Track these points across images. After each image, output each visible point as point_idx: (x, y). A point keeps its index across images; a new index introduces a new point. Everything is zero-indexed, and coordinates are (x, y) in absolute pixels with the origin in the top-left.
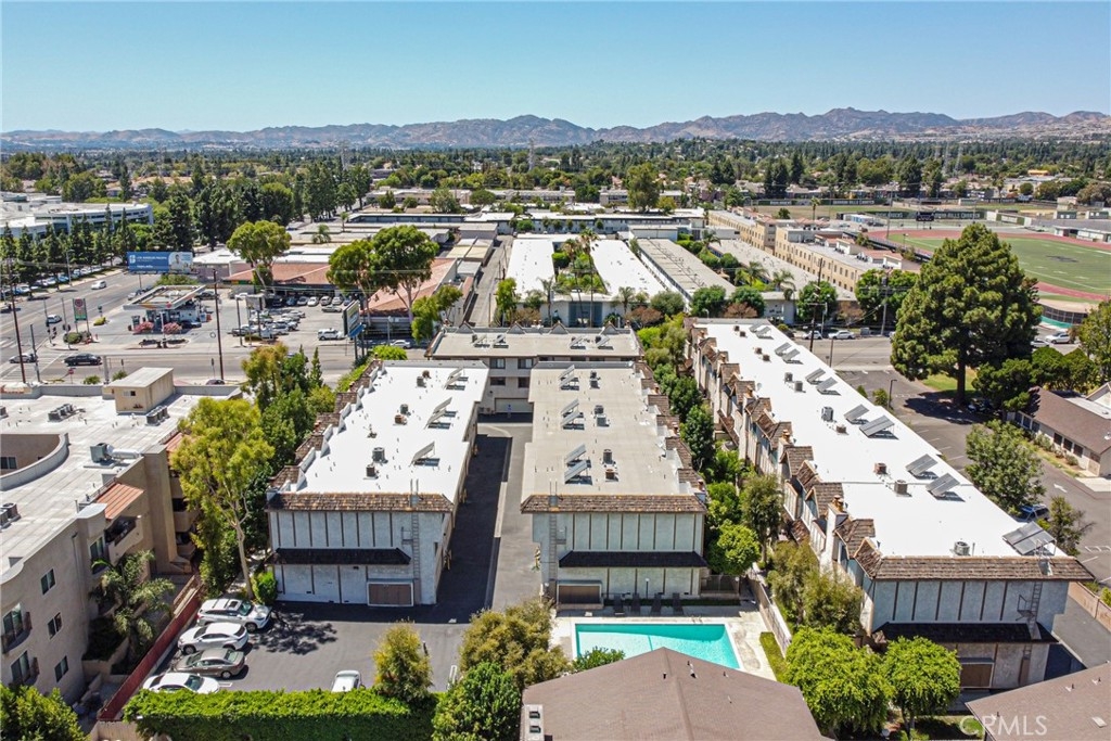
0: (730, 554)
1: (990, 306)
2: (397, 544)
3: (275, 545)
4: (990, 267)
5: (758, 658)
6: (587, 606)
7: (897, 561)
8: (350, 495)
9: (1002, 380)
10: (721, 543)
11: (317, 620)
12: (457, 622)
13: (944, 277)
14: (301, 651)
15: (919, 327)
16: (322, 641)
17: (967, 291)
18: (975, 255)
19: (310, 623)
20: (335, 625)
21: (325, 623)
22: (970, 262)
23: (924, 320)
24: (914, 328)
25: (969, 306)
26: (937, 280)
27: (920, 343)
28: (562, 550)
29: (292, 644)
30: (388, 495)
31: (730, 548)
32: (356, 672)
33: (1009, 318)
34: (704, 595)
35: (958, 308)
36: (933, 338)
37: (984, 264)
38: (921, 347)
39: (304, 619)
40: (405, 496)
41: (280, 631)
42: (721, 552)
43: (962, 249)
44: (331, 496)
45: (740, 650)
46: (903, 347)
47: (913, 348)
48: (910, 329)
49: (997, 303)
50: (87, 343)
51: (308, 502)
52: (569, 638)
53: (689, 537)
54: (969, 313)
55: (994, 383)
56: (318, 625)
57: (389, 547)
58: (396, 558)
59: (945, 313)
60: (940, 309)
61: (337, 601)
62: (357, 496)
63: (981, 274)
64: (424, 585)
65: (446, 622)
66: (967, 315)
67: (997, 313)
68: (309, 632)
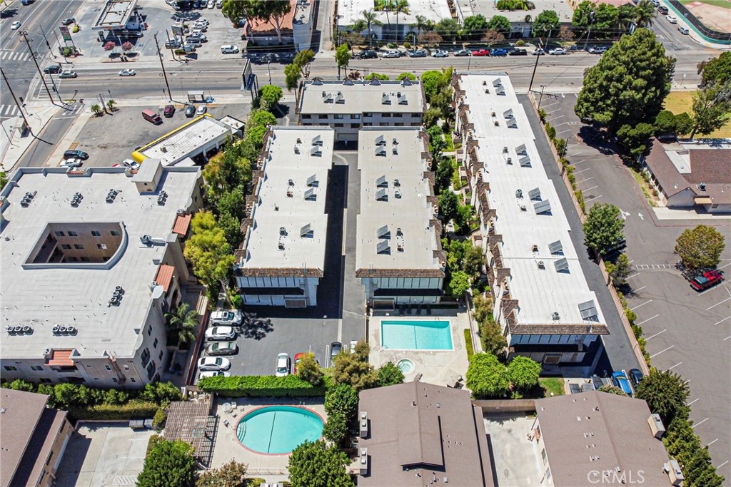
0: (455, 291)
1: (637, 89)
2: (297, 286)
3: (240, 286)
4: (644, 64)
5: (462, 343)
6: (387, 310)
7: (524, 327)
8: (274, 269)
9: (632, 138)
10: (451, 285)
11: (264, 317)
12: (328, 318)
13: (615, 67)
14: (258, 338)
15: (593, 95)
16: (267, 331)
17: (627, 78)
18: (636, 54)
19: (260, 319)
20: (273, 320)
21: (267, 319)
22: (632, 59)
23: (597, 92)
24: (590, 96)
25: (625, 88)
26: (610, 68)
27: (592, 105)
28: (375, 289)
29: (254, 333)
30: (292, 269)
31: (455, 288)
32: (286, 354)
33: (648, 96)
34: (442, 303)
35: (618, 88)
36: (601, 103)
37: (641, 61)
38: (592, 108)
39: (258, 317)
40: (300, 269)
41: (248, 325)
42: (451, 289)
43: (630, 48)
44: (265, 269)
45: (454, 337)
46: (582, 105)
47: (587, 108)
48: (588, 95)
49: (642, 88)
50: (76, 56)
51: (254, 272)
52: (378, 330)
53: (437, 284)
54: (624, 93)
55: (628, 139)
56: (265, 320)
57: (293, 286)
58: (298, 291)
59: (610, 90)
60: (608, 87)
61: (271, 304)
62: (277, 269)
63: (637, 67)
64: (311, 300)
65: (322, 318)
66: (623, 94)
67: (640, 95)
68: (261, 324)
